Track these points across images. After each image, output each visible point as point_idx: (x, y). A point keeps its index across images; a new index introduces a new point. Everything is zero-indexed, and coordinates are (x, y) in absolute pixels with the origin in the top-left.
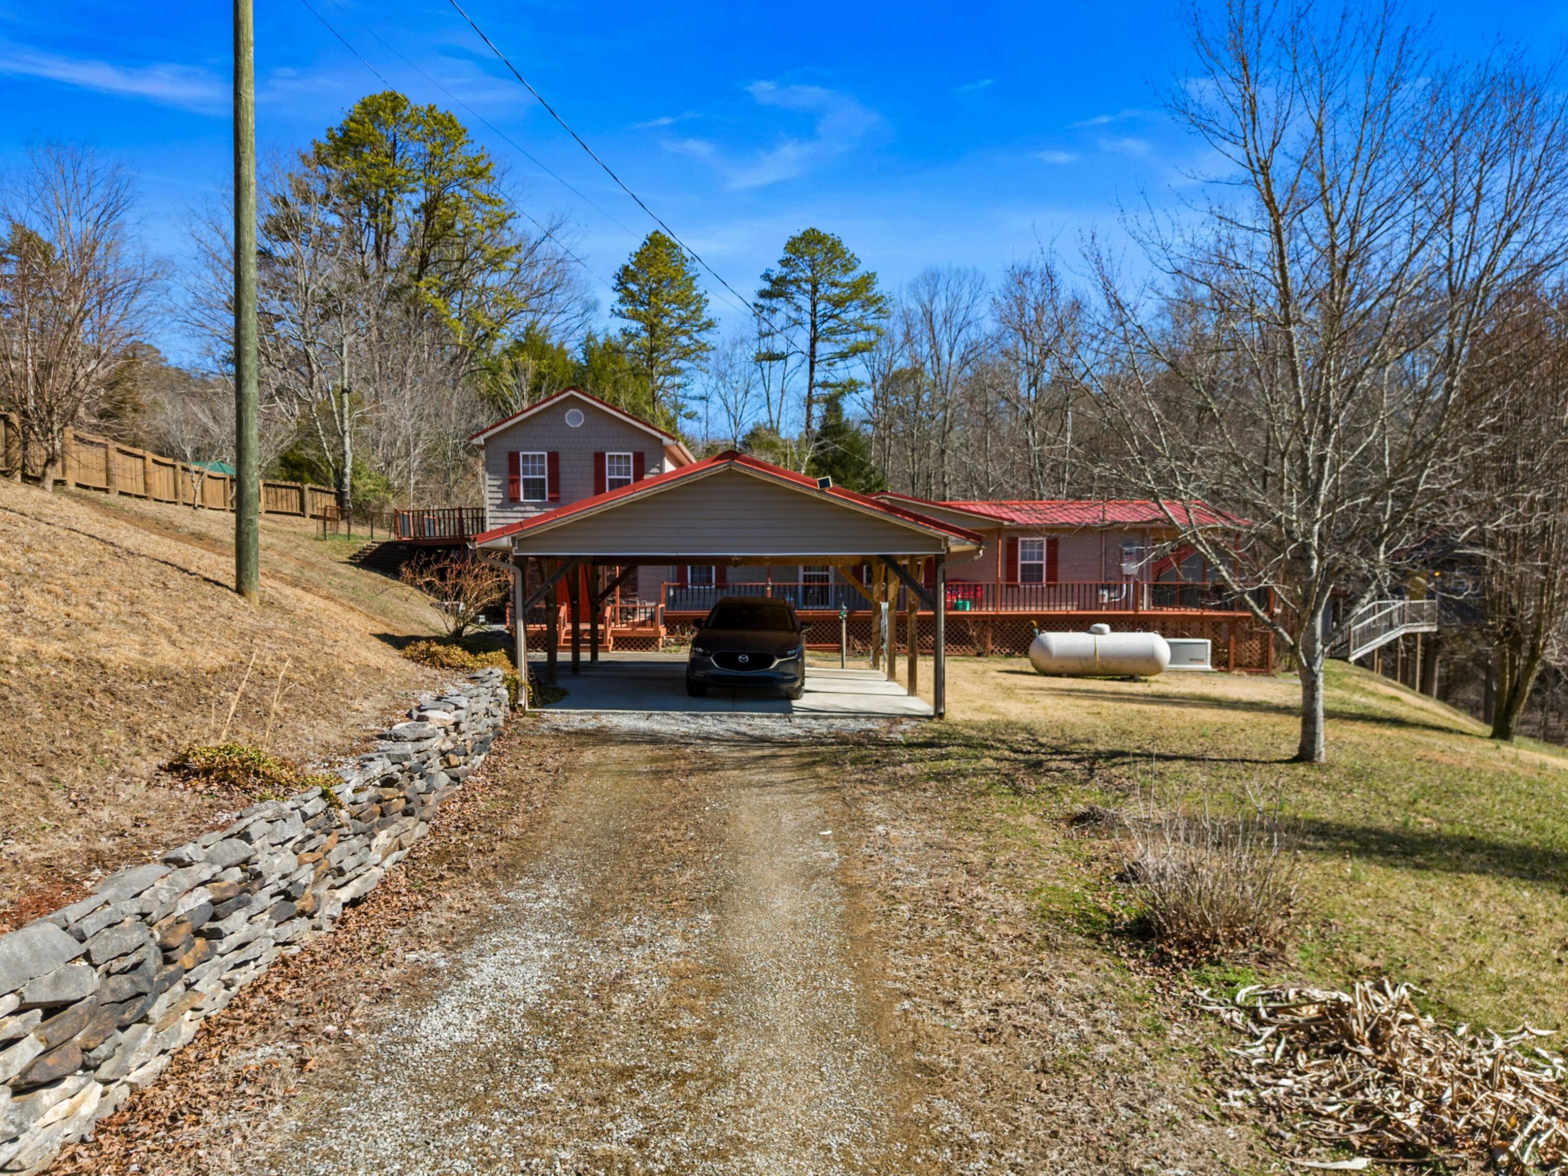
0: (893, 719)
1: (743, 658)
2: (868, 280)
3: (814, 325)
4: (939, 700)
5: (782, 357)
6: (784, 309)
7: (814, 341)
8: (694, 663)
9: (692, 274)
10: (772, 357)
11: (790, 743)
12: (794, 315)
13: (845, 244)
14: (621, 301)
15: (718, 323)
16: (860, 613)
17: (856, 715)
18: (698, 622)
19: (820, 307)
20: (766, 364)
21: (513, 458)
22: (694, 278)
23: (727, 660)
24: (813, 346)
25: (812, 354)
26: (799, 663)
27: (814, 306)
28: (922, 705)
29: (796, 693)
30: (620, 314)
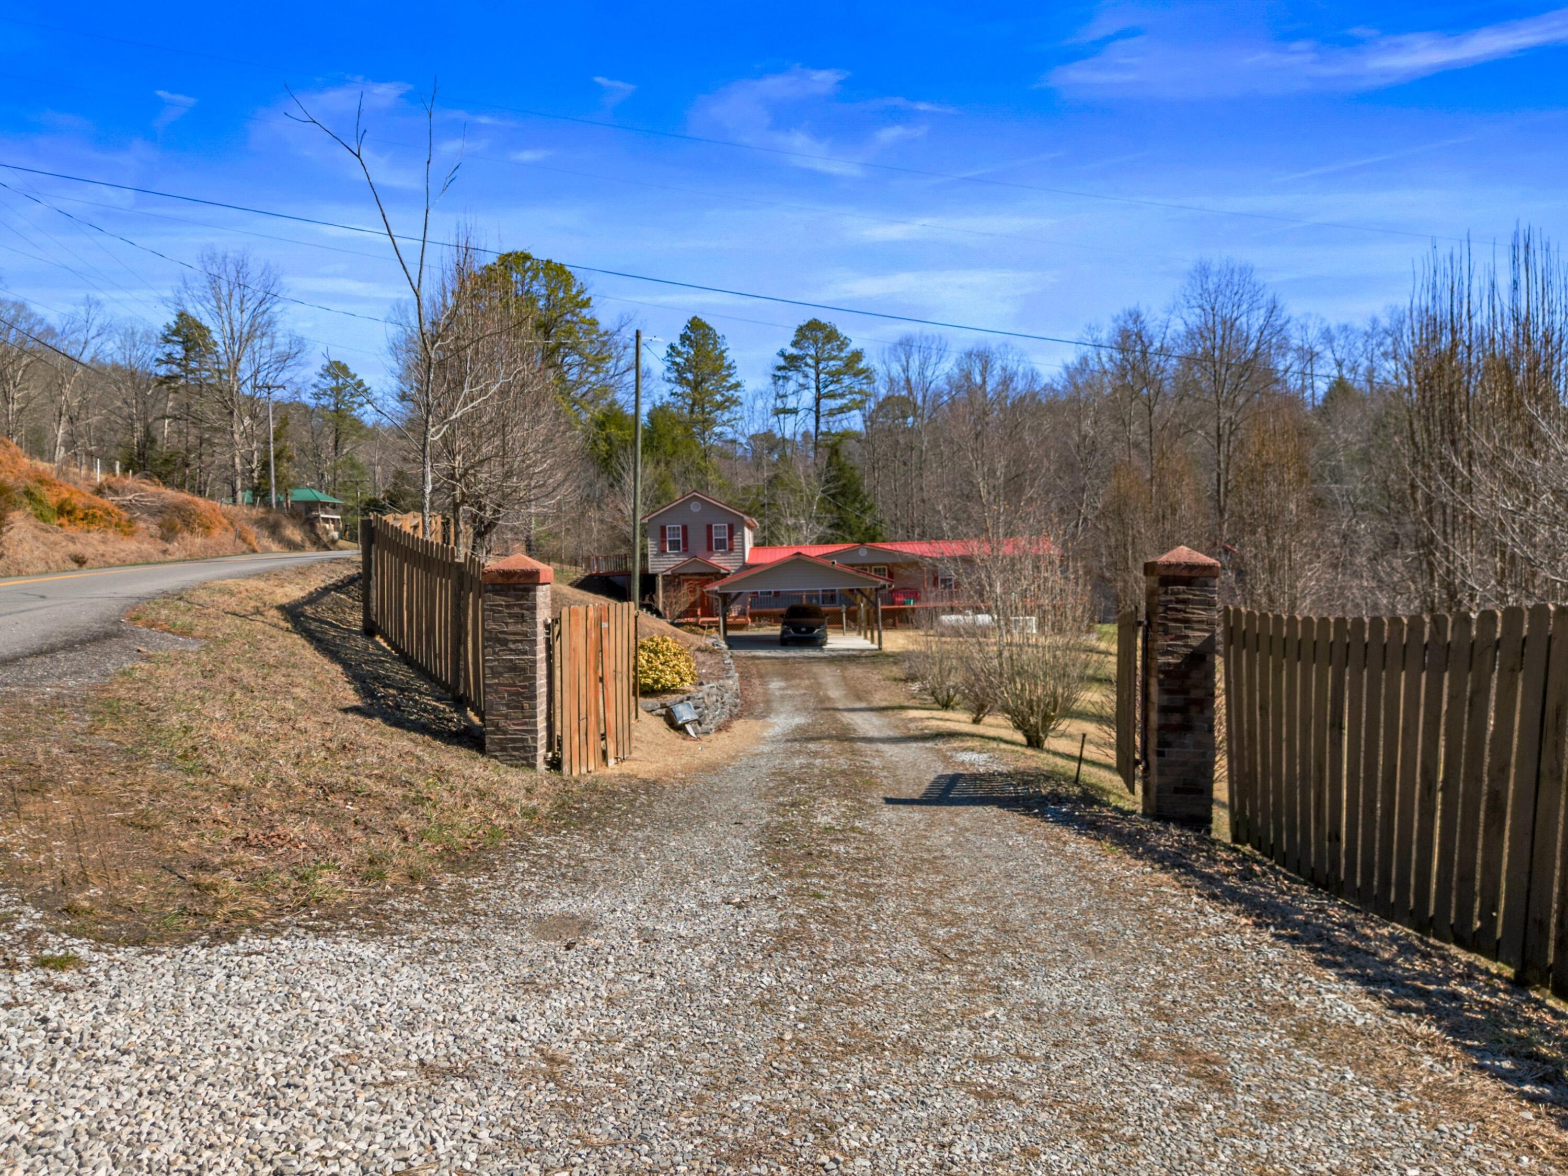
0: (862, 651)
1: (803, 629)
2: (857, 356)
3: (818, 389)
4: (880, 643)
5: (795, 411)
6: (796, 378)
7: (817, 401)
8: (783, 632)
9: (723, 348)
10: (786, 411)
11: (825, 658)
12: (802, 380)
13: (840, 331)
14: (669, 369)
15: (743, 384)
16: (853, 608)
17: (848, 650)
18: (782, 616)
19: (822, 376)
20: (782, 416)
21: (663, 529)
22: (724, 351)
23: (797, 630)
24: (818, 404)
25: (817, 412)
26: (824, 631)
27: (818, 375)
28: (875, 646)
29: (825, 643)
30: (669, 380)
